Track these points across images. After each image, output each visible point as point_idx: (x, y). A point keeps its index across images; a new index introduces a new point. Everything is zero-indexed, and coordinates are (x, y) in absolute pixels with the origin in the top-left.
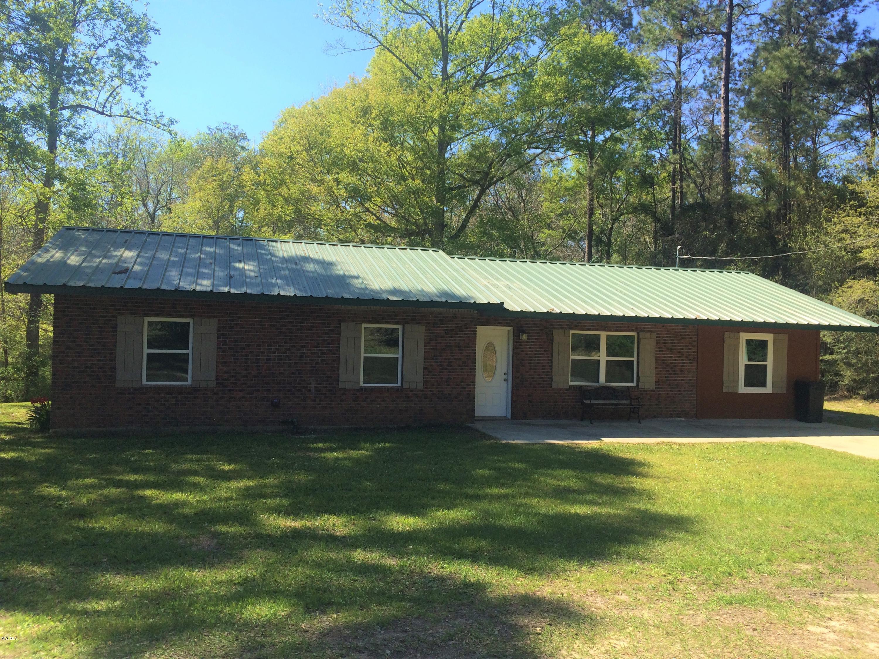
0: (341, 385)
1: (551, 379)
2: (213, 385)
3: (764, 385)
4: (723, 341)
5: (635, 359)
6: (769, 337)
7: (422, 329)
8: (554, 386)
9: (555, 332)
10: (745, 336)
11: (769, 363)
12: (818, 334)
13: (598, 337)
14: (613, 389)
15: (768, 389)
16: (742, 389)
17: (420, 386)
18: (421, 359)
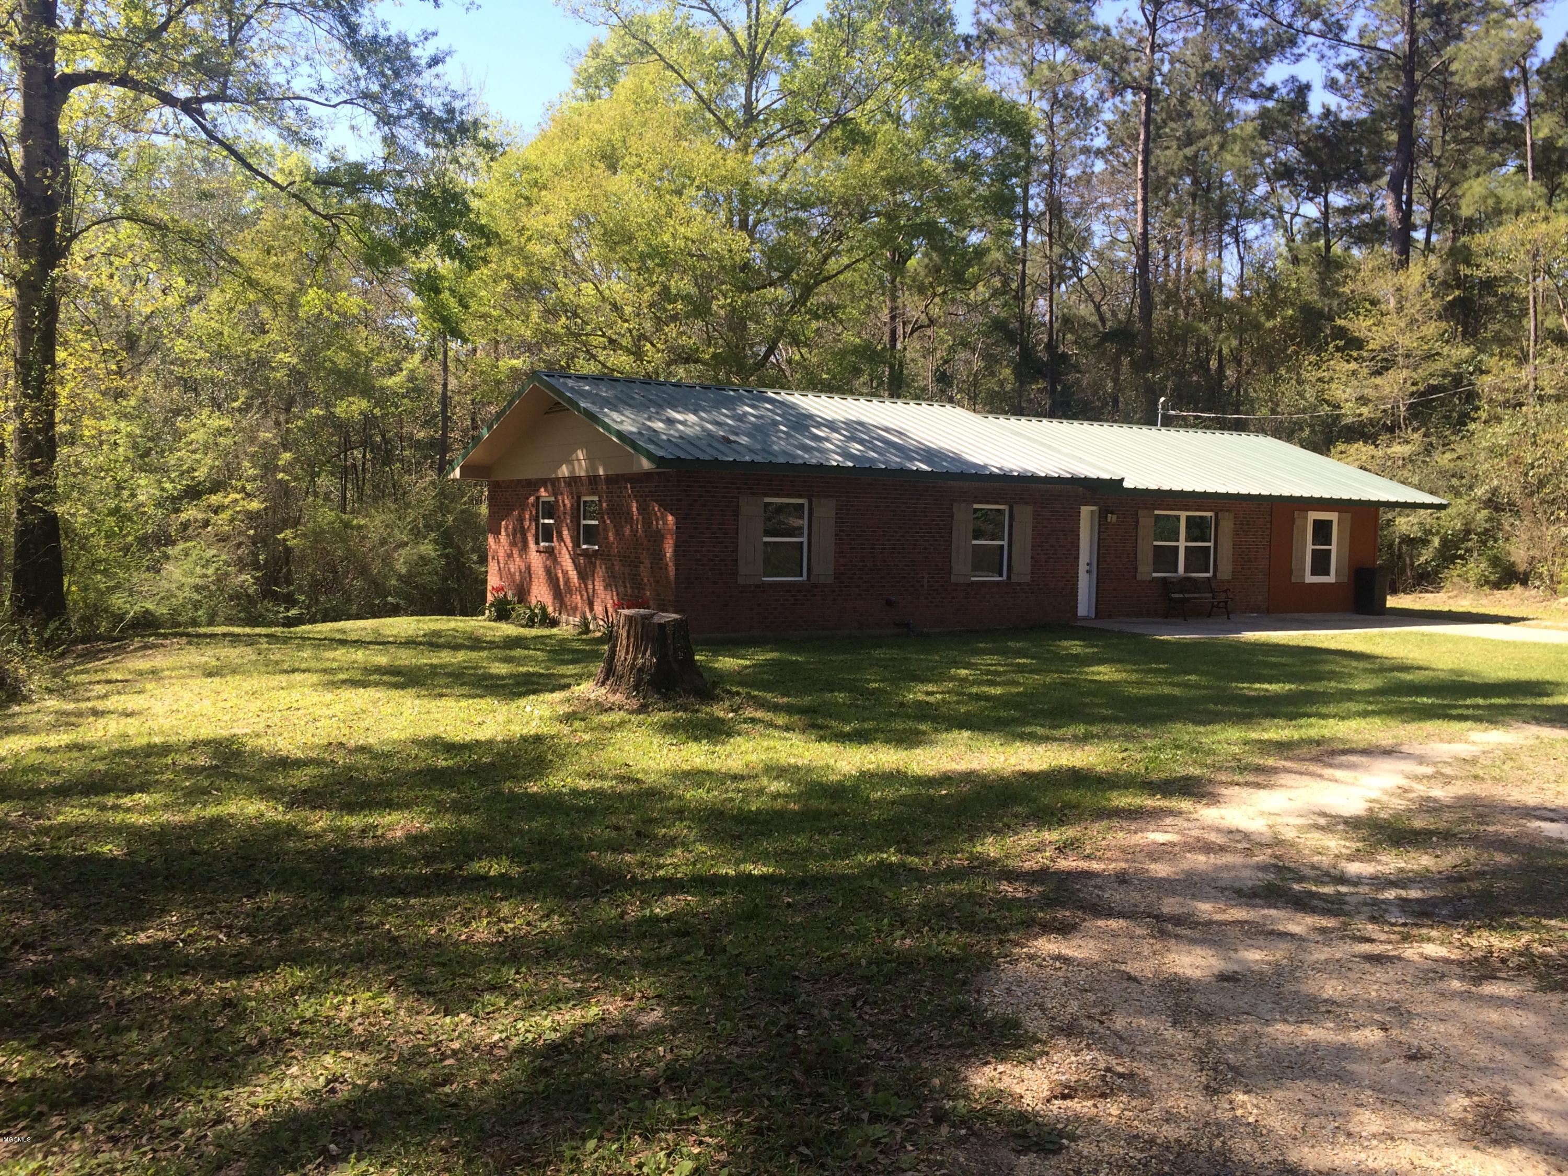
0: (953, 579)
1: (1136, 568)
2: (830, 580)
3: (1328, 574)
4: (1293, 520)
5: (1211, 544)
6: (1333, 516)
7: (1029, 509)
8: (1139, 577)
9: (1140, 513)
10: (1314, 515)
11: (1333, 548)
12: (1377, 511)
13: (1178, 518)
14: (1195, 580)
15: (1331, 579)
16: (1310, 579)
17: (1027, 579)
18: (1029, 547)
